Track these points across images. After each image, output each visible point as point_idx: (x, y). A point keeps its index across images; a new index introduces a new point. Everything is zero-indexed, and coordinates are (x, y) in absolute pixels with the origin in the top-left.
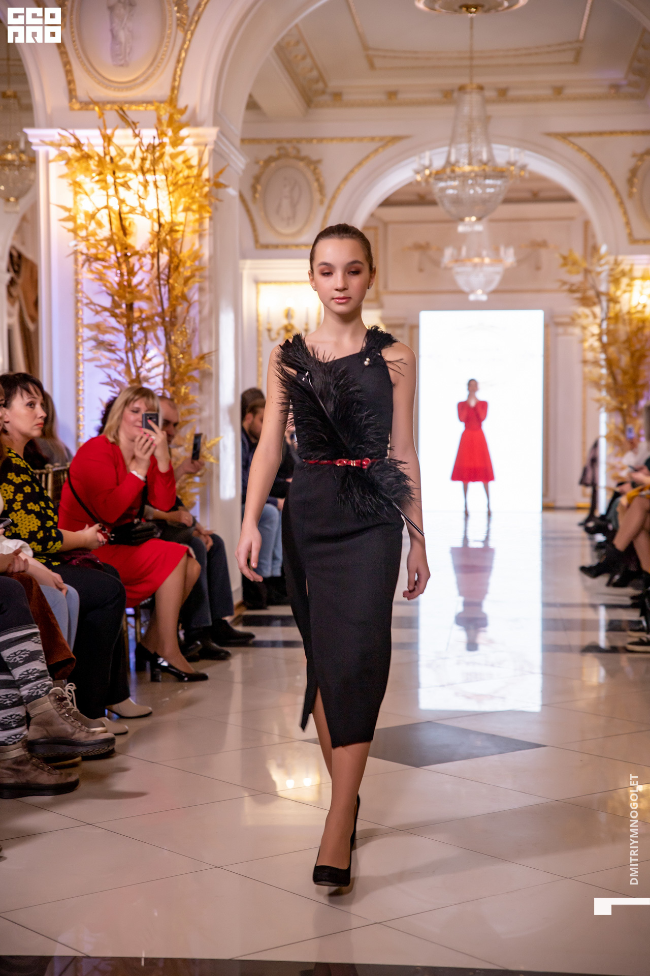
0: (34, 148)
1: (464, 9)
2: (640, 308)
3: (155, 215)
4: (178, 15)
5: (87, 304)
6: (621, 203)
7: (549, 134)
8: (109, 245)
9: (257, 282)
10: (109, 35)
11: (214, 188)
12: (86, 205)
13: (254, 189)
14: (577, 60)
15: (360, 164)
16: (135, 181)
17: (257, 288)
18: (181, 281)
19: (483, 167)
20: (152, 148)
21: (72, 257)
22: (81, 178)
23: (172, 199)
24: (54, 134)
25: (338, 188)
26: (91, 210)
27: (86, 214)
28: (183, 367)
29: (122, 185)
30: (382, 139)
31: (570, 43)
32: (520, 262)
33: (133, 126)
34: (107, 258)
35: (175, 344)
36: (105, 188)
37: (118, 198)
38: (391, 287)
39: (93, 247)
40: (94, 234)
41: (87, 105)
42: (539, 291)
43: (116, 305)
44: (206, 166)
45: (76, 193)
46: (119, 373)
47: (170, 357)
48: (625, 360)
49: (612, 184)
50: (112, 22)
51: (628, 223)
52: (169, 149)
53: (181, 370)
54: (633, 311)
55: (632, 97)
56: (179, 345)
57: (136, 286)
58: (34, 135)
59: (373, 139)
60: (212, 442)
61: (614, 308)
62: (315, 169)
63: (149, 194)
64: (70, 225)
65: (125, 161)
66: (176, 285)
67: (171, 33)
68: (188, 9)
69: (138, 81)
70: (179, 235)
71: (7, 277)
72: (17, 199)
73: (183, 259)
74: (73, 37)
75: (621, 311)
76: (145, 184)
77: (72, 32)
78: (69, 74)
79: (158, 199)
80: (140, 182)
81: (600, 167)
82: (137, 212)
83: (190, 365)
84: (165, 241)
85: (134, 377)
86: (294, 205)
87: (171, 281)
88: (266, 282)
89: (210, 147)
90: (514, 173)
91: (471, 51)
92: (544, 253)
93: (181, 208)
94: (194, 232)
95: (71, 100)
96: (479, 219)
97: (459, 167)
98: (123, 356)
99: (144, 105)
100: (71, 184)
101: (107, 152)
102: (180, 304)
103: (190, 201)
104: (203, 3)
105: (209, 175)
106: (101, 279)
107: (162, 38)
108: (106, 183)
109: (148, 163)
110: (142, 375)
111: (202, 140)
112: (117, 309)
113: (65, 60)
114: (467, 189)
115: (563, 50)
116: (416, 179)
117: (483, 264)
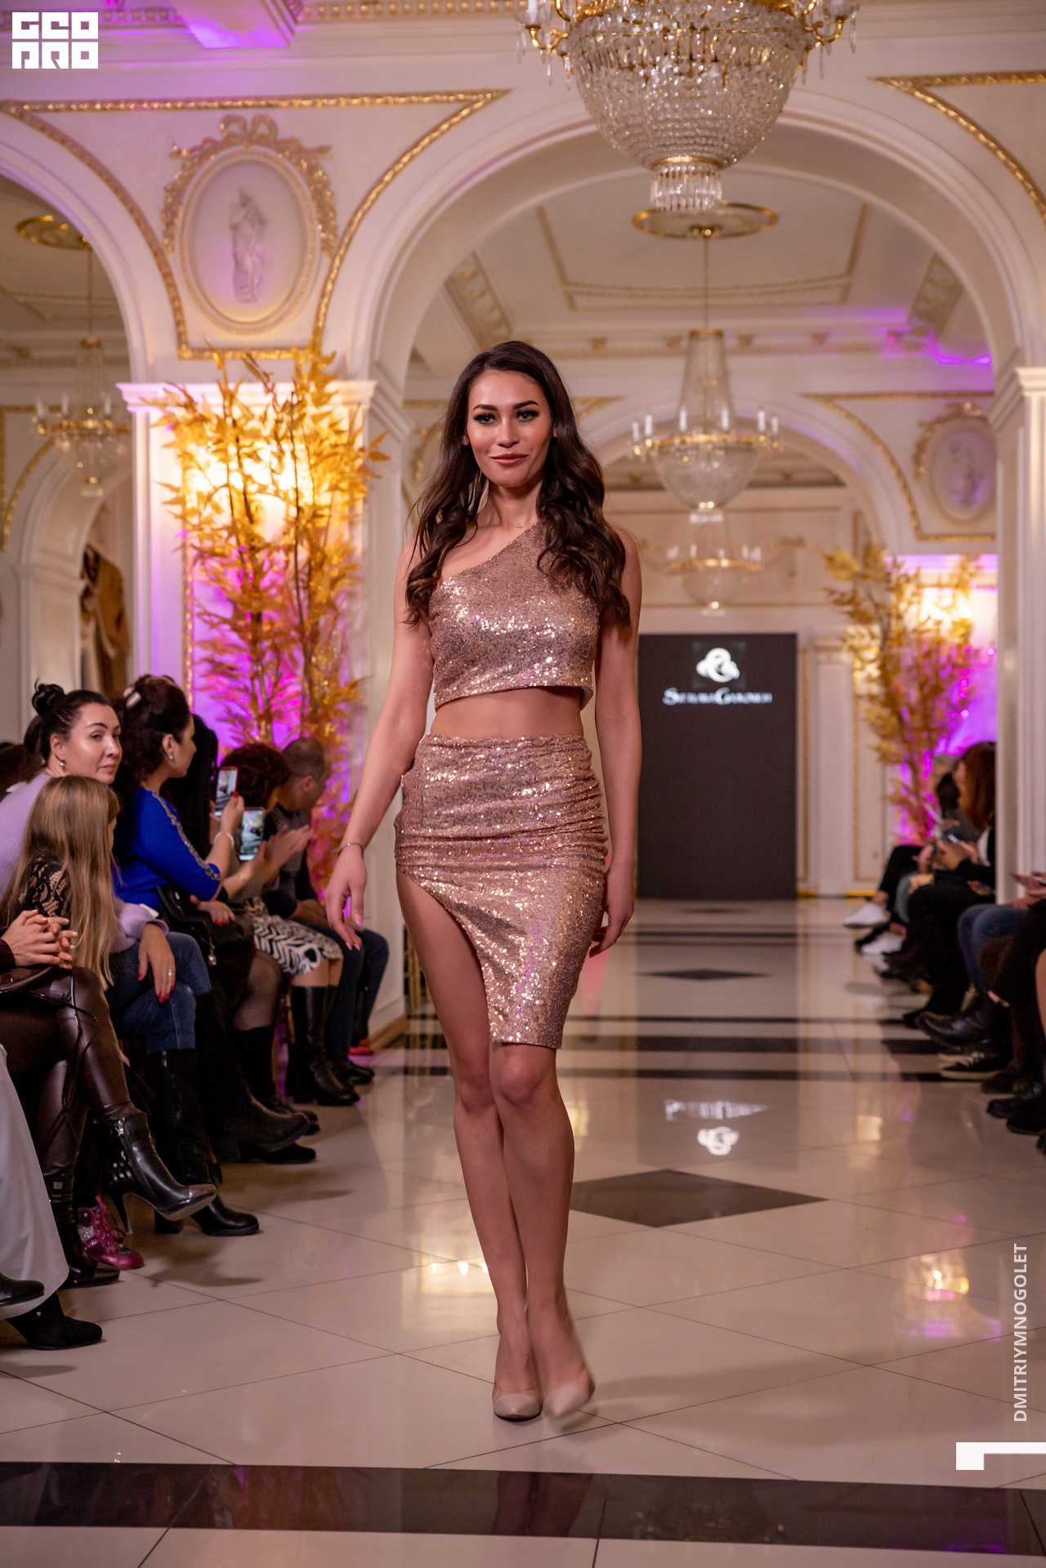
0: (131, 409)
1: (696, 232)
2: (930, 625)
3: (292, 496)
4: (323, 235)
5: (199, 615)
6: (905, 487)
7: (808, 396)
8: (230, 535)
10: (231, 263)
11: (370, 461)
12: (199, 483)
13: (415, 467)
14: (844, 299)
16: (266, 450)
18: (326, 582)
19: (724, 436)
20: (289, 407)
21: (179, 553)
22: (192, 448)
23: (315, 476)
24: (158, 390)
26: (206, 489)
27: (200, 495)
28: (328, 697)
29: (250, 456)
31: (834, 277)
32: (768, 564)
33: (265, 379)
34: (227, 552)
35: (317, 666)
36: (226, 460)
37: (243, 474)
39: (208, 539)
40: (209, 521)
41: (201, 352)
42: (793, 605)
43: (238, 614)
44: (359, 431)
45: (185, 469)
46: (242, 708)
47: (311, 684)
48: (914, 695)
49: (893, 462)
50: (235, 243)
51: (914, 514)
52: (311, 410)
53: (326, 702)
54: (922, 628)
55: (916, 347)
56: (323, 668)
57: (267, 589)
58: (131, 392)
61: (897, 625)
63: (284, 467)
64: (178, 509)
65: (254, 424)
66: (320, 588)
67: (313, 259)
68: (335, 228)
69: (269, 321)
70: (322, 523)
71: (81, 585)
72: (100, 480)
73: (328, 554)
74: (183, 264)
75: (905, 628)
76: (280, 455)
77: (182, 259)
78: (178, 313)
79: (296, 474)
80: (273, 453)
81: (875, 438)
82: (268, 491)
83: (338, 695)
84: (306, 529)
85: (261, 711)
87: (313, 583)
89: (366, 406)
90: (764, 444)
91: (706, 288)
92: (799, 554)
93: (325, 486)
94: (343, 518)
95: (179, 346)
97: (691, 436)
98: (248, 683)
99: (278, 352)
100: (179, 456)
101: (228, 412)
102: (325, 613)
103: (338, 477)
104: (356, 220)
105: (364, 442)
106: (218, 580)
107: (302, 265)
108: (226, 454)
109: (284, 427)
110: (273, 709)
111: (354, 398)
112: (240, 620)
113: (173, 294)
114: (702, 465)
115: (827, 287)
116: (633, 451)
117: (719, 568)
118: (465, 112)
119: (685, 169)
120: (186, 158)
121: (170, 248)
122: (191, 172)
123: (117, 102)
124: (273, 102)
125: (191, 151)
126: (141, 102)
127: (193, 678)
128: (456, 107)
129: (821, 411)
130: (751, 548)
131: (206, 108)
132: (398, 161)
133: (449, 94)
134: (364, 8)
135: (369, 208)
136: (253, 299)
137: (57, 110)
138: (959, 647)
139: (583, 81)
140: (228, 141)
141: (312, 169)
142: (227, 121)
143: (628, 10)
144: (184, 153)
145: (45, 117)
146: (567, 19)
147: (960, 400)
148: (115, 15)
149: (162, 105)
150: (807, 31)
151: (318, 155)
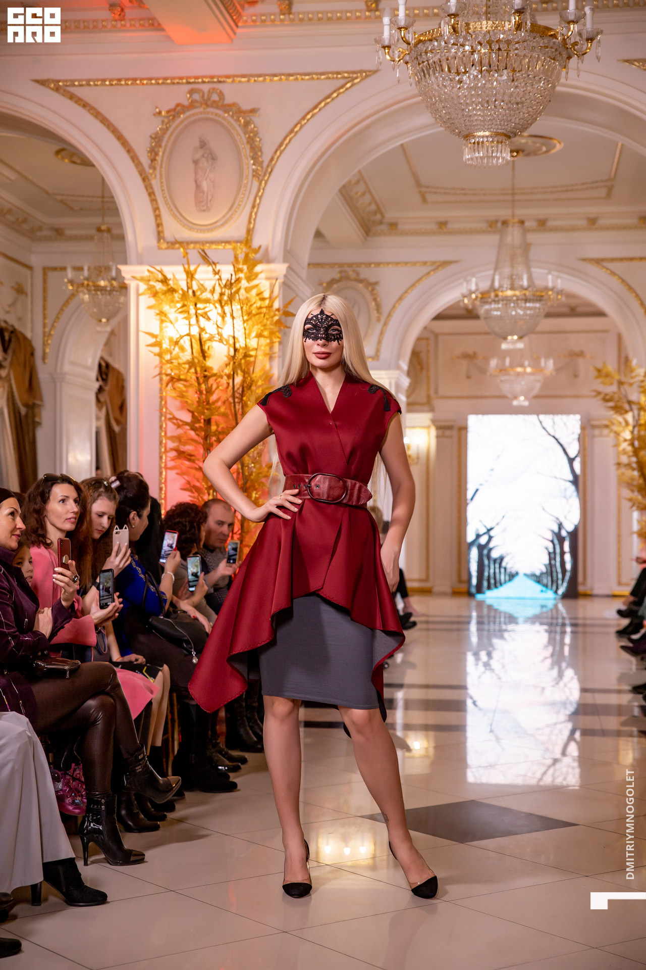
0: (126, 282)
3: (231, 341)
4: (254, 167)
5: (170, 419)
7: (584, 260)
8: (190, 368)
10: (194, 185)
11: (283, 316)
12: (171, 332)
14: (609, 194)
15: (413, 285)
16: (214, 312)
19: (524, 292)
20: (229, 285)
21: (158, 378)
22: (166, 308)
23: (247, 328)
24: (143, 270)
25: (394, 307)
26: (175, 336)
27: (171, 340)
28: (254, 474)
29: (202, 316)
30: (433, 263)
31: (602, 181)
32: (558, 370)
33: (214, 267)
34: (188, 378)
36: (188, 318)
37: (199, 327)
38: (441, 392)
39: (176, 369)
40: (177, 358)
41: (174, 244)
42: (577, 397)
43: (195, 419)
44: (276, 298)
45: (162, 321)
46: (198, 481)
49: (642, 304)
50: (196, 173)
52: (244, 283)
53: (252, 477)
56: (251, 455)
57: (215, 402)
59: (425, 263)
61: (644, 415)
62: (373, 290)
63: (226, 324)
64: (156, 350)
65: (207, 295)
66: (249, 403)
67: (247, 183)
68: (262, 162)
69: (218, 224)
70: (252, 359)
71: (96, 385)
72: (108, 320)
73: (255, 379)
74: (162, 186)
76: (223, 315)
77: (162, 183)
78: (158, 218)
79: (234, 327)
80: (218, 313)
81: (630, 288)
82: (215, 339)
83: (260, 473)
84: (240, 365)
87: (244, 398)
89: (281, 280)
90: (552, 297)
91: (513, 189)
92: (580, 361)
93: (254, 334)
94: (265, 355)
95: (159, 240)
96: (520, 338)
97: (502, 291)
99: (223, 244)
100: (158, 314)
101: (189, 285)
103: (262, 328)
104: (276, 157)
105: (279, 304)
106: (182, 396)
107: (240, 187)
108: (189, 313)
109: (225, 298)
111: (273, 275)
112: (197, 423)
113: (155, 206)
114: (510, 311)
115: (597, 188)
116: (463, 301)
117: (525, 373)
118: (349, 85)
119: (486, 140)
120: (165, 117)
121: (153, 176)
122: (168, 125)
123: (119, 80)
124: (222, 80)
125: (168, 112)
126: (135, 80)
127: (166, 460)
128: (342, 82)
129: (593, 269)
130: (547, 359)
131: (178, 83)
132: (304, 118)
133: (338, 73)
134: (282, 17)
135: (284, 149)
136: (207, 210)
137: (81, 85)
139: (419, 83)
140: (192, 105)
141: (247, 124)
142: (191, 92)
143: (448, 38)
144: (163, 113)
145: (72, 89)
146: (409, 44)
148: (119, 24)
149: (149, 82)
150: (567, 48)
151: (251, 114)
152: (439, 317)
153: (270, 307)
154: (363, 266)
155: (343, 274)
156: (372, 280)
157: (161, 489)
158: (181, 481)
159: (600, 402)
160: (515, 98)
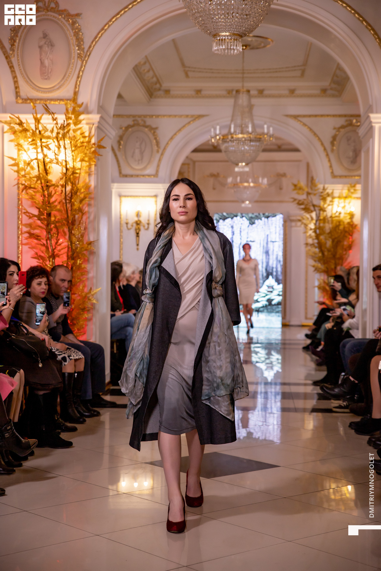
2: (337, 214)
3: (64, 164)
4: (78, 51)
5: (24, 213)
6: (327, 155)
7: (287, 116)
8: (37, 180)
9: (120, 196)
10: (39, 62)
11: (98, 149)
12: (25, 157)
13: (119, 143)
14: (303, 75)
15: (180, 130)
16: (53, 145)
17: (120, 200)
18: (78, 200)
19: (249, 135)
20: (63, 127)
21: (16, 186)
22: (22, 141)
23: (74, 155)
24: (7, 117)
25: (167, 143)
26: (28, 160)
27: (25, 162)
28: (78, 249)
29: (45, 147)
30: (192, 116)
31: (298, 66)
32: (270, 185)
33: (53, 115)
34: (36, 187)
35: (74, 235)
36: (36, 148)
37: (43, 154)
39: (28, 181)
40: (29, 173)
41: (26, 100)
42: (281, 201)
43: (41, 213)
44: (93, 136)
45: (19, 150)
46: (43, 252)
47: (71, 243)
48: (329, 243)
49: (322, 144)
50: (41, 55)
51: (331, 166)
52: (72, 127)
53: (77, 250)
54: (334, 216)
55: (333, 96)
56: (77, 236)
57: (53, 202)
59: (187, 116)
60: (95, 291)
61: (323, 214)
62: (154, 132)
63: (61, 152)
64: (15, 168)
65: (48, 134)
66: (75, 203)
67: (74, 61)
68: (84, 48)
69: (55, 88)
70: (77, 175)
73: (79, 188)
74: (18, 63)
75: (327, 216)
76: (59, 147)
77: (18, 60)
78: (16, 83)
79: (66, 154)
80: (55, 145)
81: (315, 134)
82: (54, 162)
83: (83, 248)
84: (70, 179)
85: (50, 254)
86: (142, 153)
87: (73, 200)
88: (125, 196)
89: (96, 125)
90: (267, 139)
91: (243, 70)
92: (284, 180)
93: (78, 159)
94: (86, 173)
95: (17, 98)
97: (236, 135)
98: (45, 242)
99: (59, 101)
100: (16, 145)
101: (37, 127)
102: (78, 214)
103: (84, 156)
104: (92, 45)
105: (95, 141)
106: (33, 198)
107: (69, 64)
108: (36, 145)
109: (60, 136)
110: (55, 253)
111: (91, 122)
112: (42, 216)
113: (14, 75)
114: (240, 147)
115: (295, 70)
116: (211, 140)
117: (249, 187)
118: (139, 0)
119: (227, 38)
121: (13, 55)
127: (22, 239)
129: (292, 122)
130: (263, 178)
132: (110, 21)
135: (98, 40)
136: (48, 78)
138: (349, 223)
140: (38, 10)
141: (74, 23)
147: (351, 118)
151: (76, 17)
152: (196, 151)
153: (89, 142)
154: (148, 117)
155: (136, 122)
156: (154, 126)
157: (18, 257)
158: (32, 253)
159: (296, 205)
160: (246, 12)
